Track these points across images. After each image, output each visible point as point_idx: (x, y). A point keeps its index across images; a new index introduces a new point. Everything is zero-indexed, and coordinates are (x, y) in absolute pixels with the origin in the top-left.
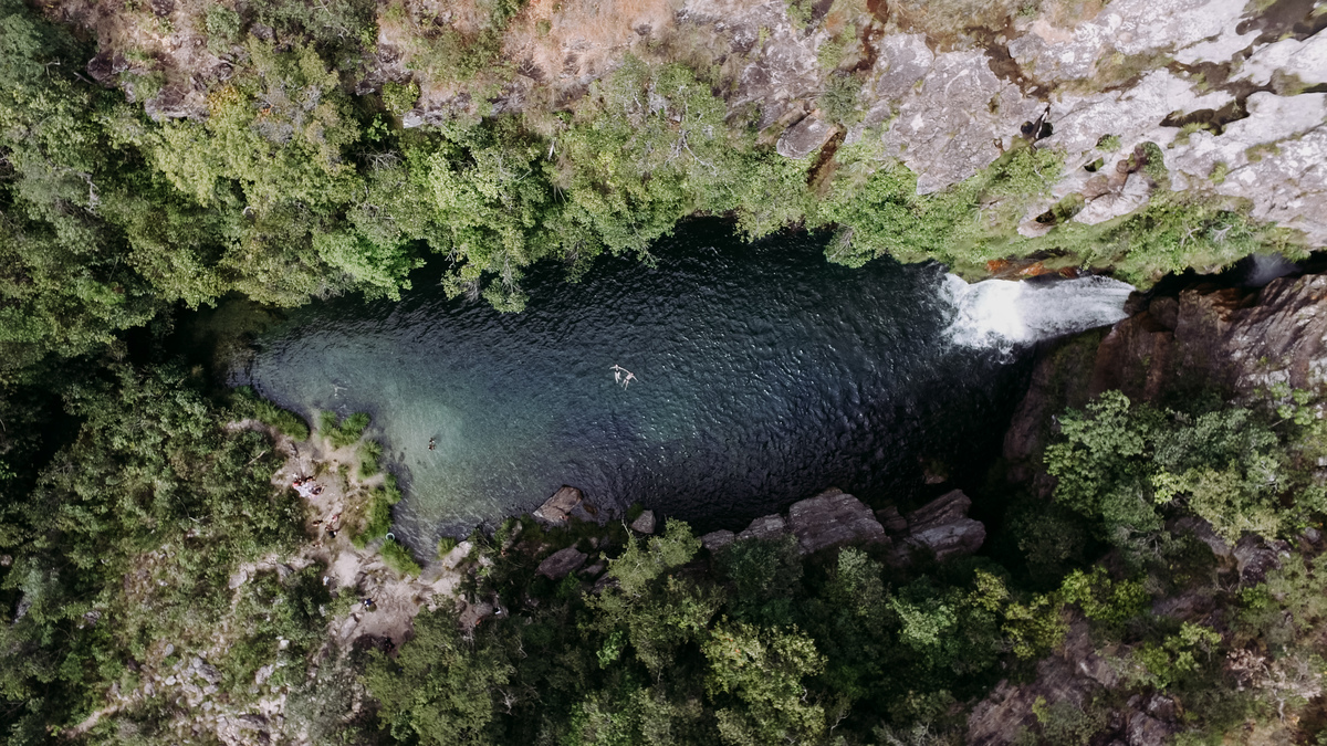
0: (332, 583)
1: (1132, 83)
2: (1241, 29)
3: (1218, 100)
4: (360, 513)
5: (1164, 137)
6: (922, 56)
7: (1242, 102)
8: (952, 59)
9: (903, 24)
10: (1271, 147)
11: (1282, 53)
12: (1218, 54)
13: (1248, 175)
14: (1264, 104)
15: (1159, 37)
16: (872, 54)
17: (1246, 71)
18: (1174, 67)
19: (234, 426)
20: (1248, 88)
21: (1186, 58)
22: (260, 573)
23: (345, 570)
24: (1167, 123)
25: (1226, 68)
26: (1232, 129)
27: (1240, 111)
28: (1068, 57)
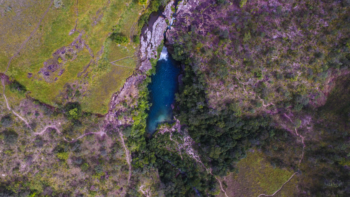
0: (174, 131)
1: (147, 51)
2: (145, 42)
3: (150, 45)
4: (168, 127)
5: (152, 50)
6: (141, 67)
7: (151, 44)
8: (142, 64)
9: (139, 68)
10: (155, 42)
11: (148, 40)
12: (147, 44)
13: (157, 45)
14: (151, 42)
15: (144, 49)
16: (140, 70)
17: (149, 43)
18: (147, 48)
19: (156, 137)
20: (150, 43)
21: (147, 47)
22: (171, 138)
23: (173, 130)
24: (151, 49)
25: (148, 44)
26: (153, 45)
27: (152, 44)
28: (144, 56)
